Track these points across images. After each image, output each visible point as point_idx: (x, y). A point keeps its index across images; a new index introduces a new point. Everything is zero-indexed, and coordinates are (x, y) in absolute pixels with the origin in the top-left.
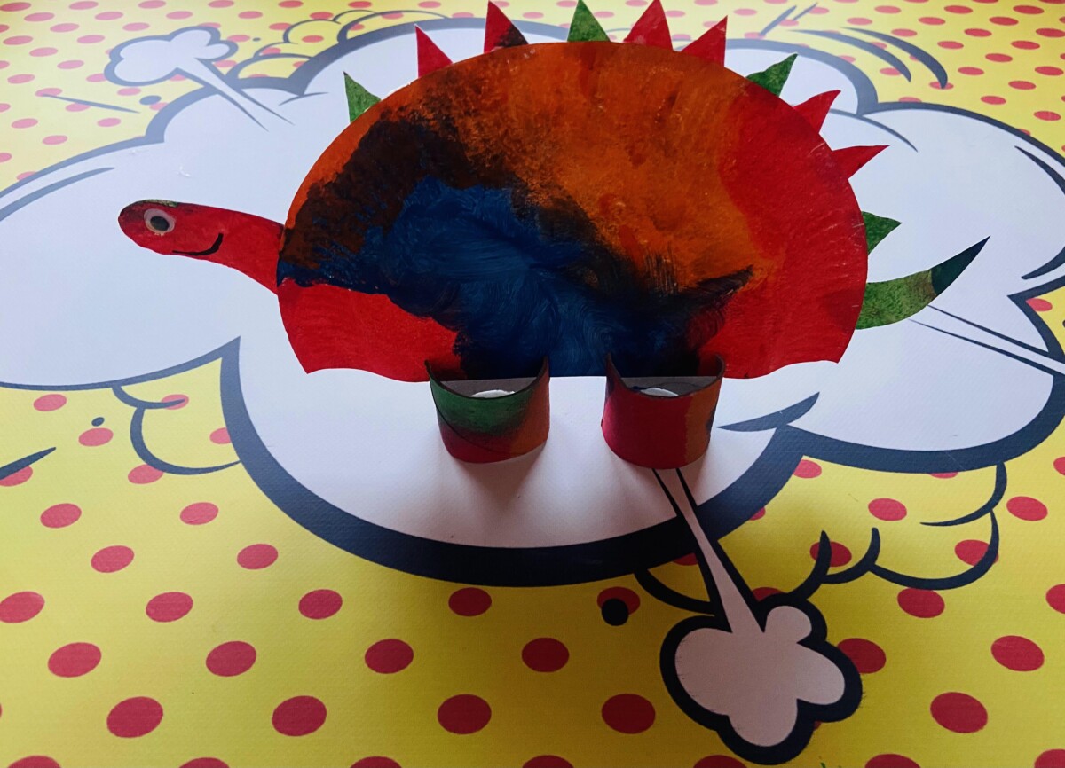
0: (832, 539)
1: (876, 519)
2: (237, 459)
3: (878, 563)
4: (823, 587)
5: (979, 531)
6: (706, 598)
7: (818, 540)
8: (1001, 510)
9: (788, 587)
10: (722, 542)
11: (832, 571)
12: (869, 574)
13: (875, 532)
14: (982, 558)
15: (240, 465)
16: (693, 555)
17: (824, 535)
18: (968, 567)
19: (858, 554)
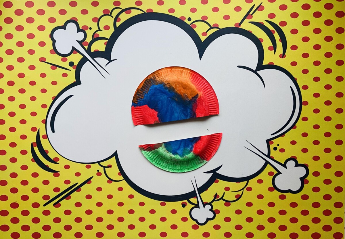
0: (217, 194)
1: (225, 191)
2: (123, 179)
3: (223, 198)
4: (214, 202)
5: (240, 193)
6: (197, 203)
7: (215, 194)
8: (245, 189)
9: (209, 202)
10: (201, 195)
11: (216, 199)
12: (221, 200)
13: (224, 193)
14: (238, 197)
15: (124, 180)
16: (196, 197)
17: (216, 193)
18: (236, 199)
19: (220, 197)
